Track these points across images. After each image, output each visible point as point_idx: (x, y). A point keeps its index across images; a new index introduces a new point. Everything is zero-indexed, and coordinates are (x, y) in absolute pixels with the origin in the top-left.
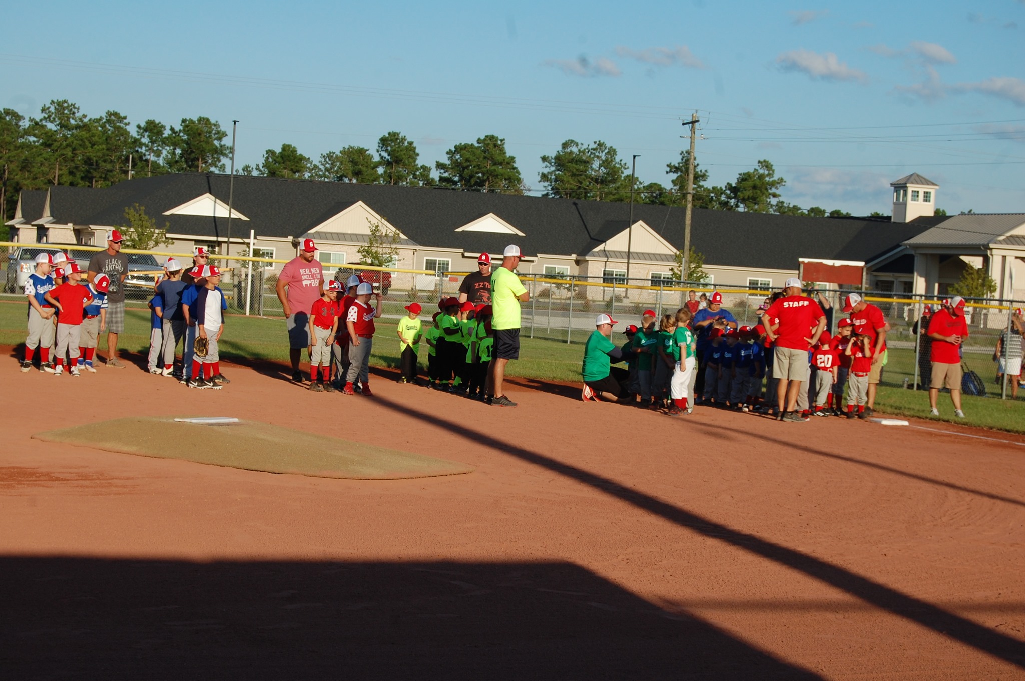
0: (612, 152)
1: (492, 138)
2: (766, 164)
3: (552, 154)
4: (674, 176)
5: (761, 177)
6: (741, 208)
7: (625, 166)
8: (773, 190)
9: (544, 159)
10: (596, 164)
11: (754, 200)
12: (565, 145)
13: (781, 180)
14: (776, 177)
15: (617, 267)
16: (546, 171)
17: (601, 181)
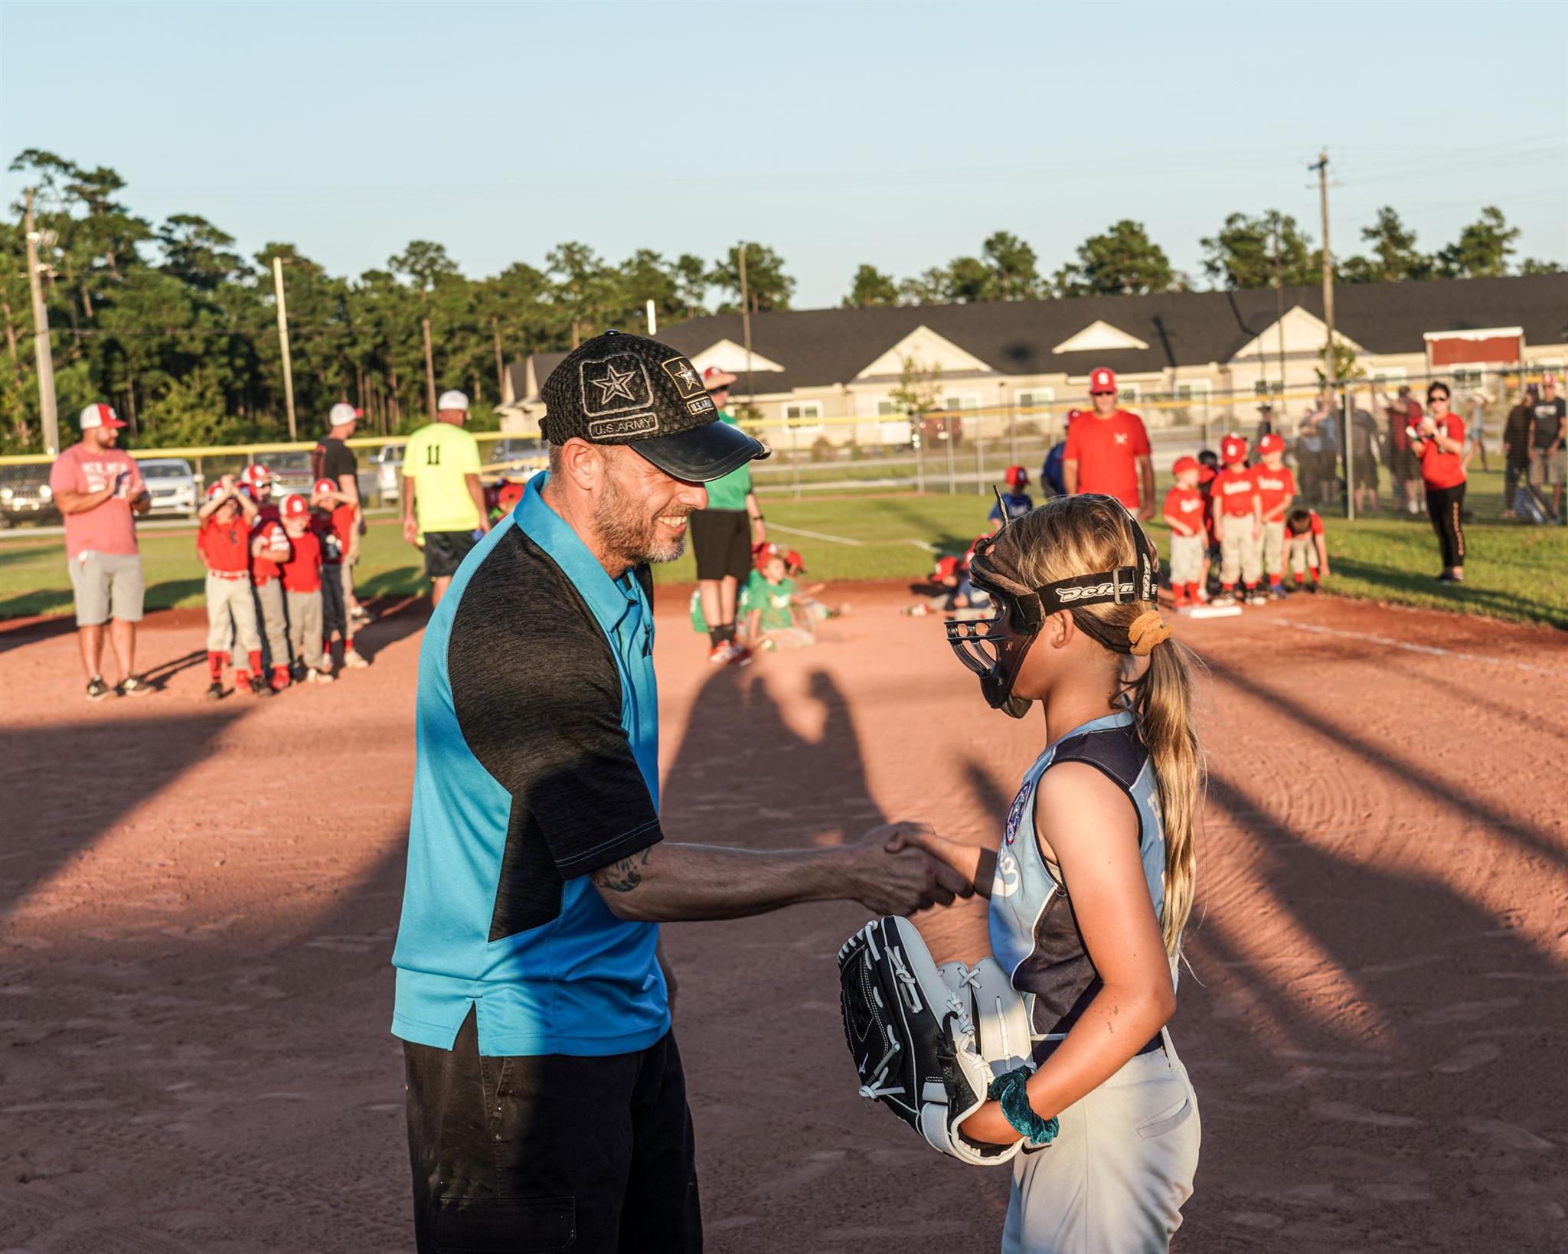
0: (1290, 222)
1: (1127, 224)
2: (1493, 212)
3: (1213, 234)
4: (1375, 242)
5: (1489, 229)
6: (1468, 274)
7: (1309, 239)
8: (1506, 245)
9: (1205, 242)
10: (1270, 241)
11: (1482, 261)
12: (1230, 221)
13: (1515, 232)
14: (1508, 227)
15: (1272, 373)
16: (1209, 257)
17: (1282, 260)
